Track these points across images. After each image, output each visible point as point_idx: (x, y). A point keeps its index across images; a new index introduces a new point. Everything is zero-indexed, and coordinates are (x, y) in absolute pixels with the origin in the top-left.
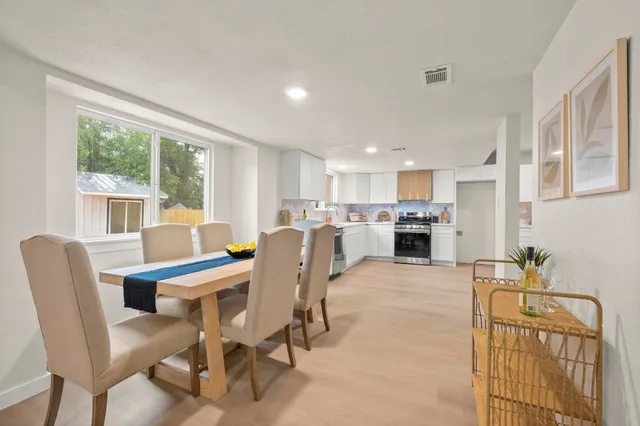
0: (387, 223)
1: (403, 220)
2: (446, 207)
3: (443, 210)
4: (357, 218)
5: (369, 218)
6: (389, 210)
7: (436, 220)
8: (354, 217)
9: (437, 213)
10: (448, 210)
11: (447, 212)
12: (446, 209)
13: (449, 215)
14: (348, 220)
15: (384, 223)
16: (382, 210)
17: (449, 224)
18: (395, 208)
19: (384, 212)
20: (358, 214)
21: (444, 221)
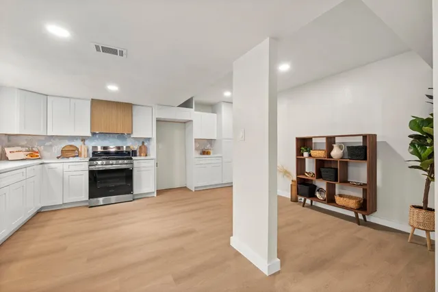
0: (77, 159)
1: (96, 155)
2: (144, 141)
3: (141, 145)
4: (21, 155)
5: (45, 154)
6: (78, 144)
7: (134, 153)
8: (16, 153)
9: (135, 147)
10: (146, 144)
11: (145, 146)
12: (143, 143)
13: (147, 149)
15: (71, 159)
16: (68, 143)
17: (147, 158)
18: (87, 142)
19: (71, 146)
20: (24, 149)
21: (142, 154)
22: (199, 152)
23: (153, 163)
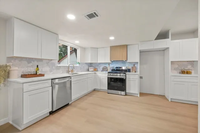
4: (92, 70)
6: (107, 66)
7: (129, 70)
8: (91, 69)
9: (130, 67)
10: (136, 66)
11: (135, 67)
12: (134, 65)
13: (136, 68)
14: (88, 70)
15: (104, 72)
16: (104, 65)
17: (136, 73)
18: (110, 65)
19: (105, 67)
20: (93, 68)
21: (133, 71)
22: (179, 71)
23: (137, 77)
